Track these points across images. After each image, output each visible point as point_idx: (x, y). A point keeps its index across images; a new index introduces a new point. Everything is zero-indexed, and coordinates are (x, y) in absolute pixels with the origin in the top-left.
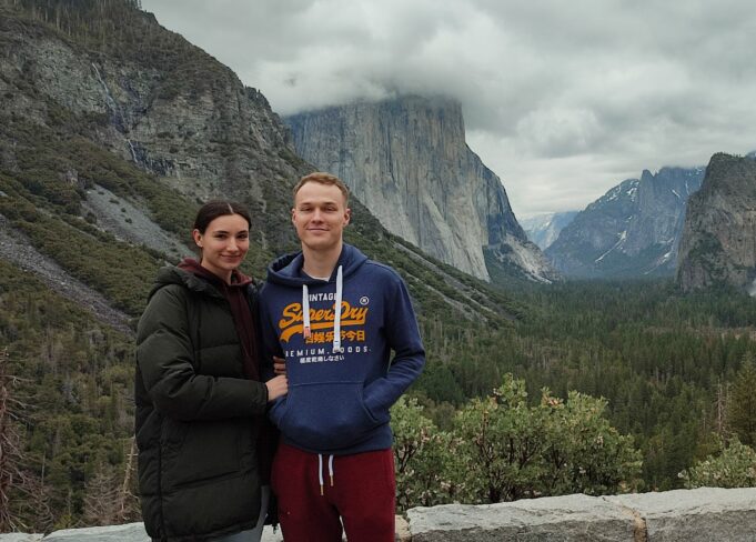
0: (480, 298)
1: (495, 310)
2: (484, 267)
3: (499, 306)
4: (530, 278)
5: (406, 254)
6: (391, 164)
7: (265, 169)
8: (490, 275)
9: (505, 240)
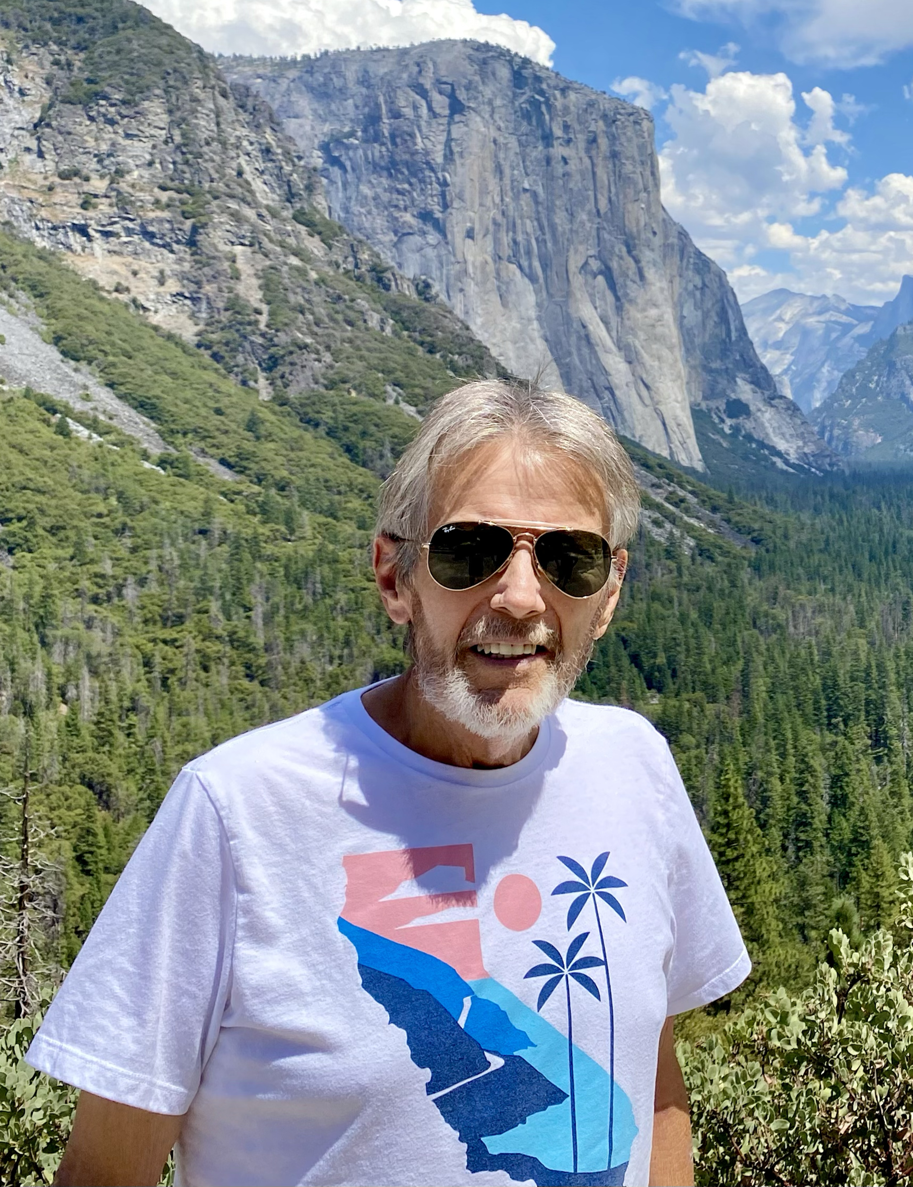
0: (682, 501)
1: (711, 524)
2: (692, 443)
3: (718, 516)
4: (779, 462)
6: (515, 242)
7: (267, 245)
8: (705, 459)
9: (734, 391)
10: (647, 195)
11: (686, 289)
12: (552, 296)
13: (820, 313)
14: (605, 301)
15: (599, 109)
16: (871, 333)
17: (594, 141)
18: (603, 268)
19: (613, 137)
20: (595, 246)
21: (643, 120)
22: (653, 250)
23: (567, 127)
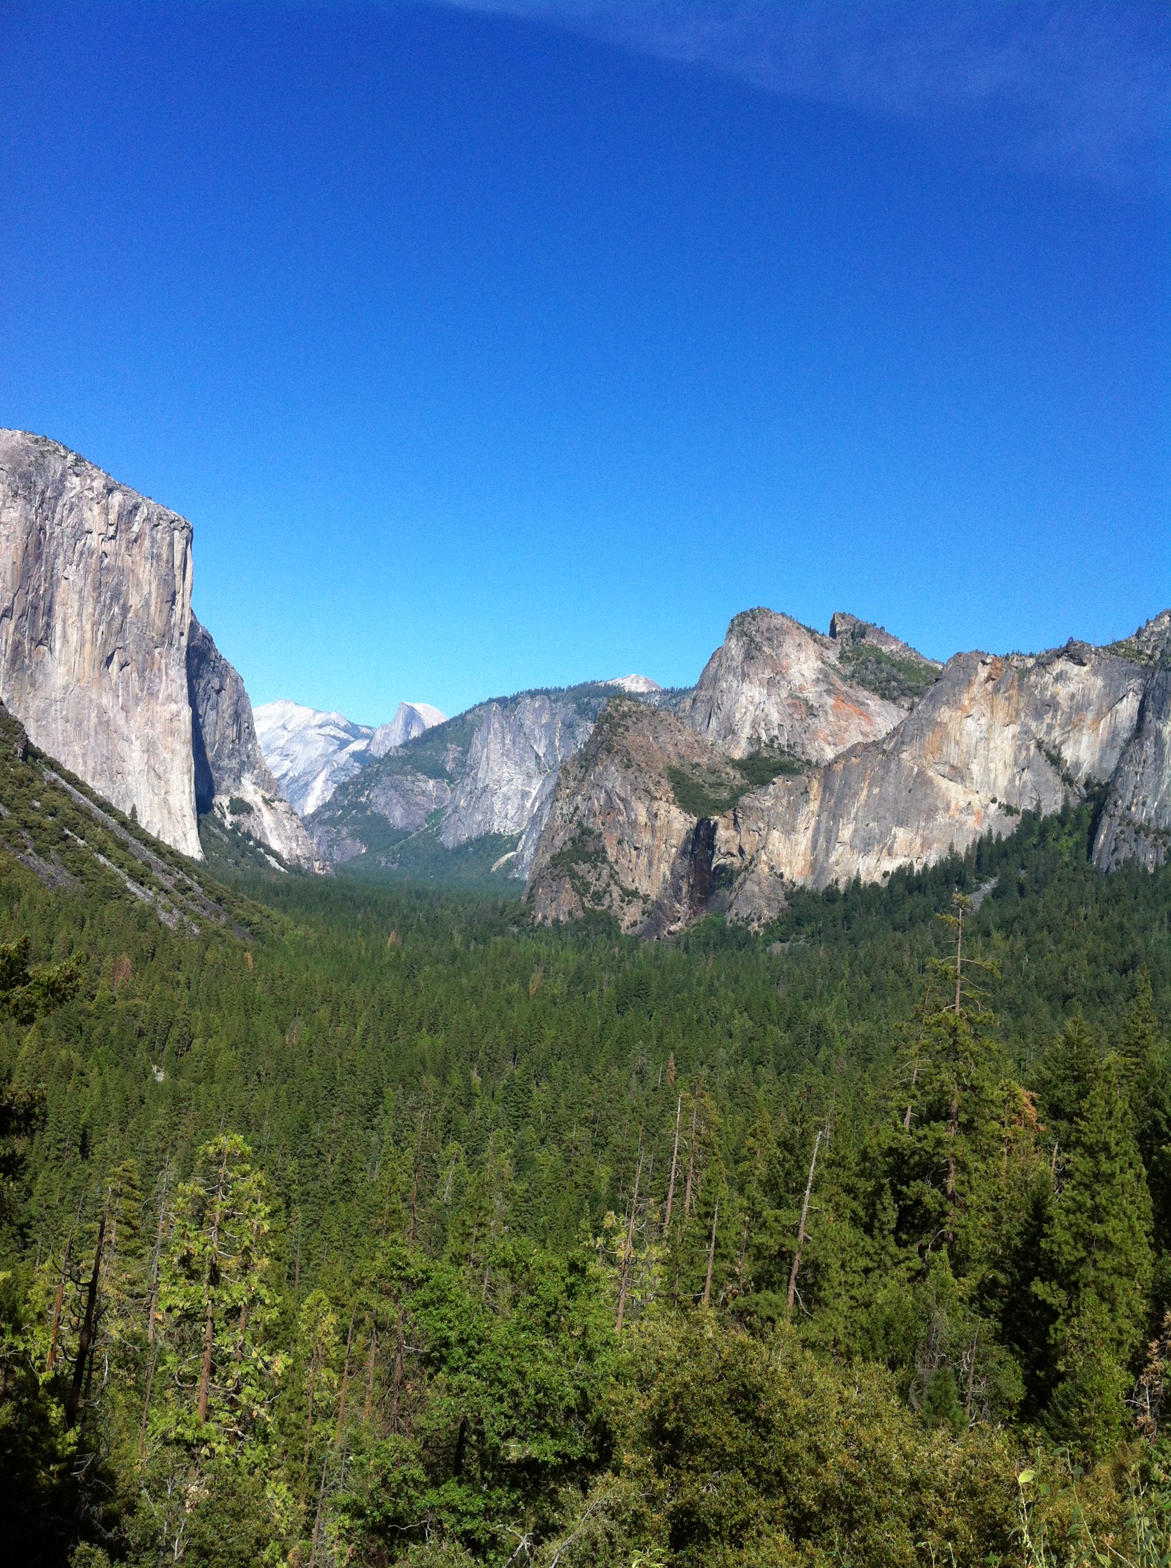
2: (193, 832)
4: (272, 861)
5: (64, 791)
6: (48, 625)
8: (205, 850)
9: (238, 789)
10: (178, 597)
11: (205, 690)
12: (78, 680)
13: (321, 726)
14: (128, 691)
15: (143, 512)
16: (366, 751)
17: (136, 541)
18: (129, 660)
19: (153, 540)
20: (124, 639)
21: (183, 528)
22: (178, 649)
23: (111, 525)
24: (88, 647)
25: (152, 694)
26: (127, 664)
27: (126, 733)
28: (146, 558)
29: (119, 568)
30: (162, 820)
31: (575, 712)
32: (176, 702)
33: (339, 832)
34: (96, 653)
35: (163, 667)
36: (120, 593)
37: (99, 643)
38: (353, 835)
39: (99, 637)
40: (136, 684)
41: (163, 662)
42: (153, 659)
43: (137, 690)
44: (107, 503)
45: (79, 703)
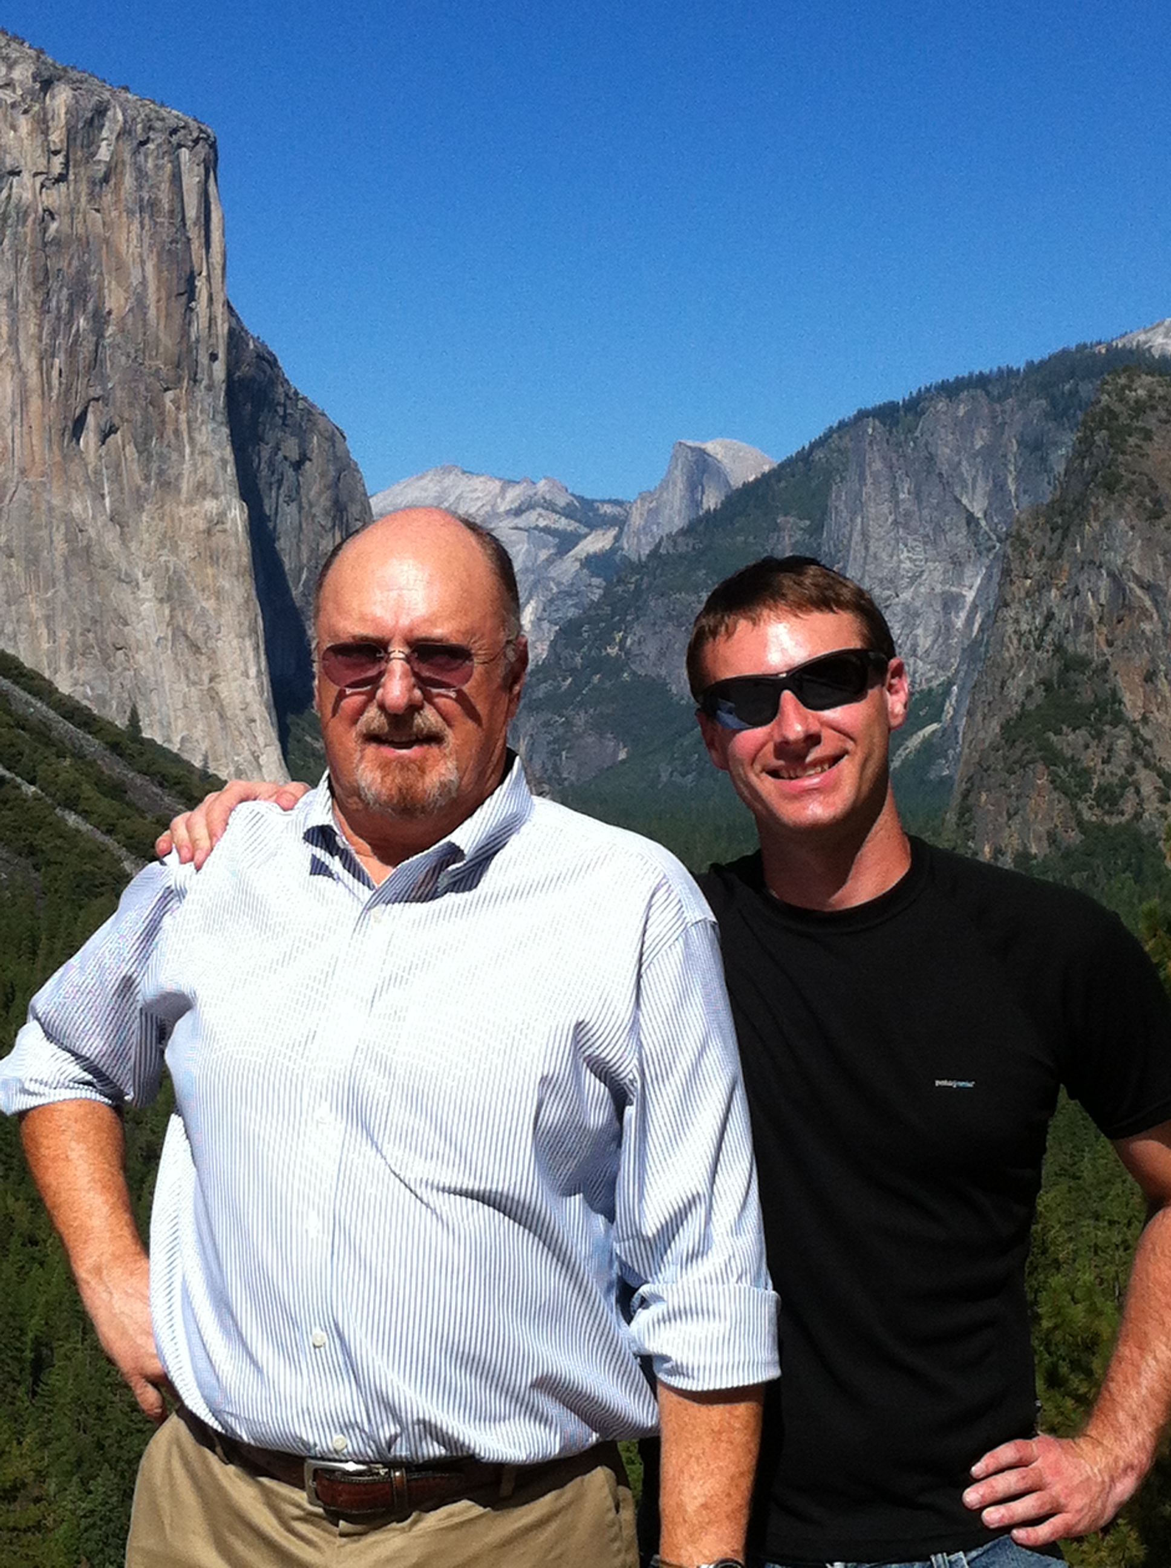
10: (200, 283)
11: (271, 463)
12: (23, 472)
13: (518, 512)
14: (120, 483)
15: (115, 121)
16: (613, 550)
17: (106, 179)
18: (117, 421)
19: (141, 174)
20: (103, 379)
21: (196, 141)
22: (209, 388)
23: (56, 153)
24: (35, 403)
25: (168, 485)
26: (112, 430)
27: (124, 566)
28: (130, 212)
29: (79, 239)
30: (209, 734)
31: (1046, 415)
32: (216, 496)
33: (568, 723)
34: (52, 412)
35: (184, 427)
36: (86, 289)
37: (54, 394)
38: (598, 726)
39: (55, 382)
40: (135, 467)
41: (183, 417)
42: (162, 414)
43: (138, 480)
44: (44, 109)
45: (29, 517)
